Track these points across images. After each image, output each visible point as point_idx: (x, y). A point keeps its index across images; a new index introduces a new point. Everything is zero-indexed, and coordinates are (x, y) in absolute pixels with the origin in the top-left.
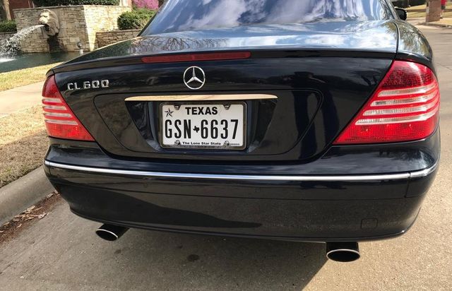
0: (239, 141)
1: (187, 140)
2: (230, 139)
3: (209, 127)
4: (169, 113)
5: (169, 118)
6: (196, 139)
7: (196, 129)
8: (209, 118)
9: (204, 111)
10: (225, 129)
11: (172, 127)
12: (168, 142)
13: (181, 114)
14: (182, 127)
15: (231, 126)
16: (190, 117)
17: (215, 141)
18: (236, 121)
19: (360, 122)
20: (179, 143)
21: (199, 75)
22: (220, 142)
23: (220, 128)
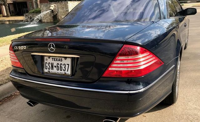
0: (69, 72)
1: (52, 71)
2: (67, 72)
3: (59, 66)
4: (47, 60)
5: (46, 61)
6: (55, 70)
7: (55, 67)
8: (60, 62)
9: (58, 60)
10: (65, 67)
11: (47, 65)
12: (46, 71)
13: (50, 61)
14: (50, 65)
15: (67, 66)
16: (53, 62)
17: (61, 72)
18: (69, 65)
19: (110, 69)
20: (49, 72)
21: (53, 46)
22: (63, 72)
23: (63, 66)
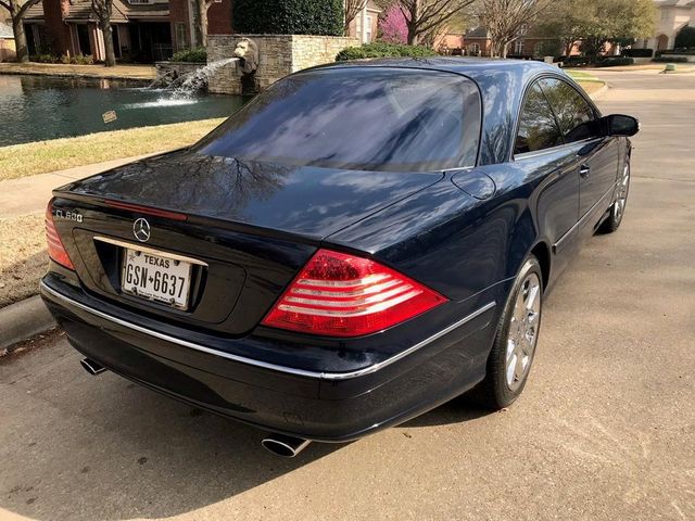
0: (182, 301)
1: (142, 289)
2: (177, 300)
3: (161, 279)
4: (132, 258)
5: (131, 262)
6: (148, 290)
7: (151, 280)
8: (163, 270)
9: (159, 262)
10: (173, 285)
11: (132, 272)
12: (128, 287)
13: (140, 262)
14: (140, 274)
15: (179, 282)
16: (147, 266)
17: (165, 296)
18: (183, 279)
19: (282, 307)
20: (136, 291)
21: (145, 228)
22: (167, 297)
23: (170, 282)
